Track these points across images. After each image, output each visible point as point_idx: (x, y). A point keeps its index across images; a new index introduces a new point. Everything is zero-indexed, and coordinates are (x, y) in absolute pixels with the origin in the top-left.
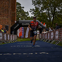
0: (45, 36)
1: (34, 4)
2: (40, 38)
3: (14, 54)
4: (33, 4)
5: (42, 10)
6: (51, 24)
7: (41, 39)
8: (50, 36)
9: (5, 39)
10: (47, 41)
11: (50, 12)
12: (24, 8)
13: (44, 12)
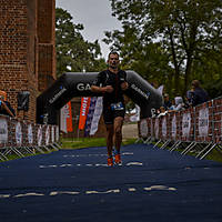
0: (160, 126)
1: (118, 12)
2: (144, 134)
3: (53, 193)
4: (114, 15)
5: (147, 33)
6: (183, 83)
7: (145, 139)
8: (179, 128)
9: (19, 141)
10: (170, 145)
11: (176, 40)
12: (82, 28)
13: (155, 41)
